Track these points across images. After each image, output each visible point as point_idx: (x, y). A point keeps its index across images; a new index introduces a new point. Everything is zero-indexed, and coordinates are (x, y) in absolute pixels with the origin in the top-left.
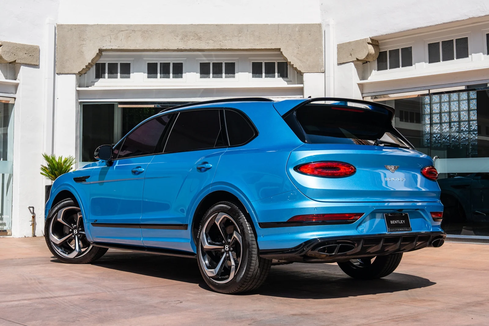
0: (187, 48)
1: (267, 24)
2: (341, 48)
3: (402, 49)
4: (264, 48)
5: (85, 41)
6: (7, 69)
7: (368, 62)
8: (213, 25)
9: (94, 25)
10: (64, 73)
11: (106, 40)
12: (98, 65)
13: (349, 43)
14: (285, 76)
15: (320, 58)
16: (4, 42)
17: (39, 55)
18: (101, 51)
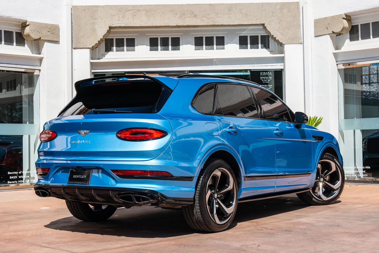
0: (185, 25)
1: (253, 3)
2: (317, 23)
3: (372, 23)
4: (250, 24)
5: (97, 20)
6: (32, 45)
7: (341, 34)
8: (206, 4)
9: (104, 5)
10: (79, 47)
11: (115, 19)
12: (107, 40)
13: (326, 18)
14: (267, 47)
15: (298, 31)
16: (31, 22)
17: (59, 32)
18: (110, 28)
